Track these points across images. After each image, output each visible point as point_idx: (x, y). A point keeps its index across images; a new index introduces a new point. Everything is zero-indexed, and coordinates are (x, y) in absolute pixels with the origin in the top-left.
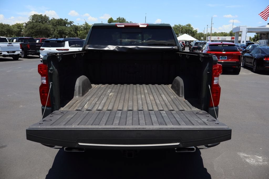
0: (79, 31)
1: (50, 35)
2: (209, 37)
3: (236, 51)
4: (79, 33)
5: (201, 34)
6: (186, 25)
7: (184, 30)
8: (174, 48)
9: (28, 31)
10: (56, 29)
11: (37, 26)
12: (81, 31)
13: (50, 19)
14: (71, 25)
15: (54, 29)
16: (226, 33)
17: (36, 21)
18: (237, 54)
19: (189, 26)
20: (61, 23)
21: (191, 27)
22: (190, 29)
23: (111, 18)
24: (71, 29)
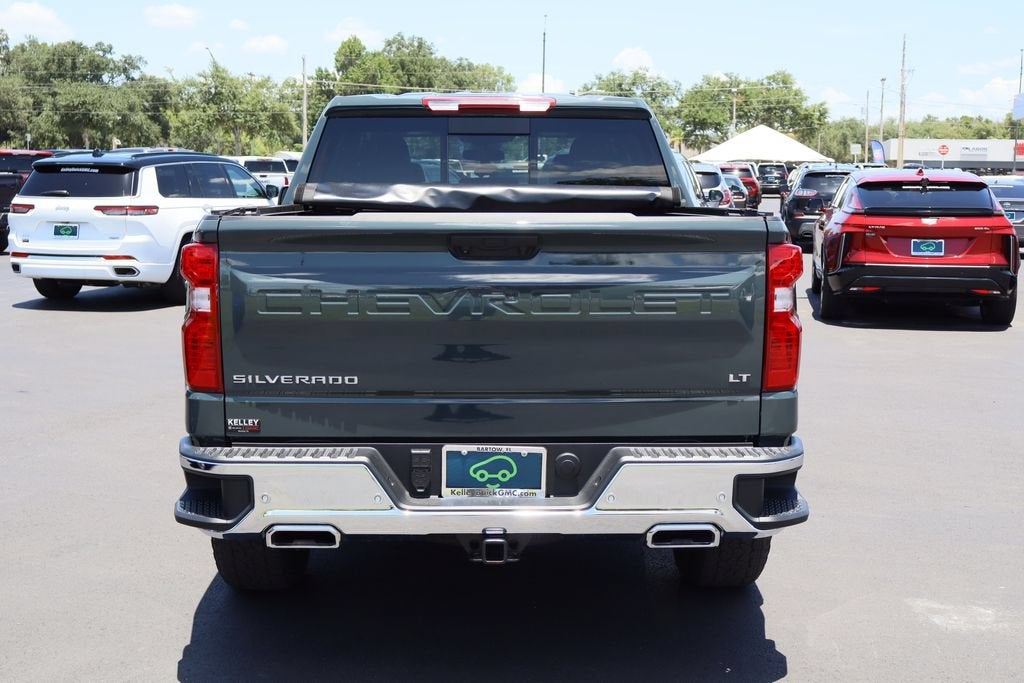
0: (177, 110)
1: (12, 133)
2: (894, 142)
3: (988, 213)
4: (174, 123)
5: (852, 125)
6: (769, 78)
7: (755, 105)
8: (658, 194)
10: (50, 99)
12: (188, 107)
13: (13, 44)
14: (128, 78)
15: (34, 96)
16: (987, 121)
18: (992, 228)
19: (784, 82)
21: (795, 88)
22: (790, 98)
23: (355, 39)
24: (135, 99)
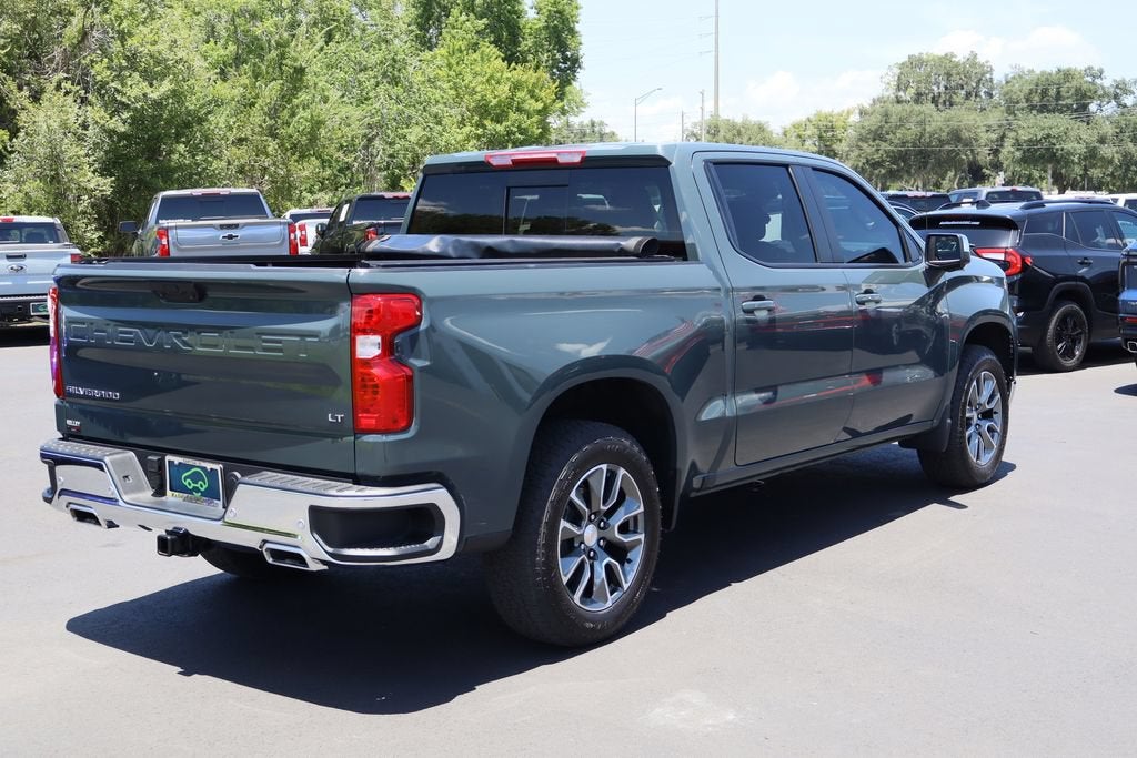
9: (852, 155)
11: (902, 122)
13: (998, 77)
17: (919, 95)
20: (1058, 96)
